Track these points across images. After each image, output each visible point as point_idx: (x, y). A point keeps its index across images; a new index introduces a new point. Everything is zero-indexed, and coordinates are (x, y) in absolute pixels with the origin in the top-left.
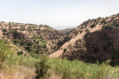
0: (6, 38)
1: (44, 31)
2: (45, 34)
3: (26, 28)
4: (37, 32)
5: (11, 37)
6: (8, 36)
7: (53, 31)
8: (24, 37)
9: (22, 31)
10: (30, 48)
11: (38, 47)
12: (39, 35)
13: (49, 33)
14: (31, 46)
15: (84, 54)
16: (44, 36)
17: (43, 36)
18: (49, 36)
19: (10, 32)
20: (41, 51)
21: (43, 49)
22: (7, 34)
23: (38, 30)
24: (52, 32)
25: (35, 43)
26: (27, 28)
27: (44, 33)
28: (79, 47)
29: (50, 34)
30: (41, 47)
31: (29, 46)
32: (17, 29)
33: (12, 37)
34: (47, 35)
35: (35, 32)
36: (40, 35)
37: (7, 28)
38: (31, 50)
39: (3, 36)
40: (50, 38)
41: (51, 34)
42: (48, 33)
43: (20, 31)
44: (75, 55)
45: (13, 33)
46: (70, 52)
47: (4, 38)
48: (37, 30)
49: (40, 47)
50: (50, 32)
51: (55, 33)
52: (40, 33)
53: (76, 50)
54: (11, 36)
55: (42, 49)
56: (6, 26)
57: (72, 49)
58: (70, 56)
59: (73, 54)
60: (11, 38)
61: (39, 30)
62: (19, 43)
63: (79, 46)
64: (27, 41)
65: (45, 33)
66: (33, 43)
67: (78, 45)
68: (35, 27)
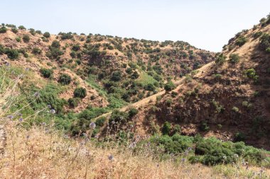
0: (74, 63)
1: (169, 55)
2: (171, 61)
3: (124, 45)
4: (151, 57)
5: (84, 62)
6: (79, 60)
7: (194, 55)
8: (109, 63)
9: (107, 50)
10: (112, 87)
11: (133, 86)
12: (155, 63)
13: (183, 60)
14: (117, 83)
15: (236, 109)
16: (167, 66)
17: (163, 66)
18: (182, 66)
19: (83, 52)
20: (136, 96)
21: (144, 92)
22: (79, 56)
23: (155, 51)
24: (191, 58)
25: (129, 77)
26: (127, 46)
27: (167, 57)
28: (221, 81)
29: (185, 62)
30: (140, 85)
31: (113, 82)
32: (100, 45)
33: (87, 62)
34: (176, 63)
35: (144, 55)
36: (157, 64)
37: (82, 43)
38: (113, 91)
39: (71, 58)
40: (183, 72)
41: (188, 62)
42: (180, 58)
43: (105, 49)
44: (196, 105)
45: (89, 54)
46: (180, 95)
47: (71, 61)
48: (151, 52)
49: (136, 87)
50: (185, 56)
51: (200, 58)
52: (158, 59)
53: (207, 88)
54: (85, 60)
55: (142, 91)
56: (82, 40)
57: (191, 86)
58: (177, 107)
59: (188, 101)
60: (85, 64)
61: (158, 50)
62: (96, 74)
63: (224, 77)
64: (112, 70)
65: (173, 58)
66: (125, 76)
67: (216, 73)
68: (149, 46)
